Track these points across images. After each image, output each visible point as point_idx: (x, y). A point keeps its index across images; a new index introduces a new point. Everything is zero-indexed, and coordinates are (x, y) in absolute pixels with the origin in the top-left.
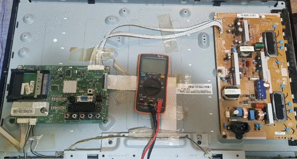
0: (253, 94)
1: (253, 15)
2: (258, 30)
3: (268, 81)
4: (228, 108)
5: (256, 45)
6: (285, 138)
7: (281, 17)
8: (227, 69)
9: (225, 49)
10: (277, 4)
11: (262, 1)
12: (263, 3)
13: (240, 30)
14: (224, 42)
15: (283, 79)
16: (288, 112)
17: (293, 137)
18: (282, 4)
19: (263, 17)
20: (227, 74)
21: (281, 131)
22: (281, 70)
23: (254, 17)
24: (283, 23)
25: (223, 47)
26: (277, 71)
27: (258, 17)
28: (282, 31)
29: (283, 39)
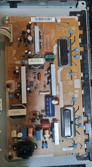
0: (43, 109)
1: (49, 19)
2: (53, 36)
3: (59, 94)
4: (16, 126)
5: (47, 57)
6: (72, 154)
7: (79, 21)
8: (16, 83)
9: (16, 59)
10: (77, 4)
11: (61, 1)
12: (63, 3)
13: (30, 38)
14: (14, 52)
15: (76, 91)
16: (77, 127)
17: (80, 152)
18: (83, 4)
19: (59, 21)
20: (17, 89)
21: (69, 147)
22: (74, 82)
23: (50, 21)
24: (80, 28)
25: (14, 58)
26: (70, 82)
27: (54, 21)
28: (79, 37)
29: (79, 46)
